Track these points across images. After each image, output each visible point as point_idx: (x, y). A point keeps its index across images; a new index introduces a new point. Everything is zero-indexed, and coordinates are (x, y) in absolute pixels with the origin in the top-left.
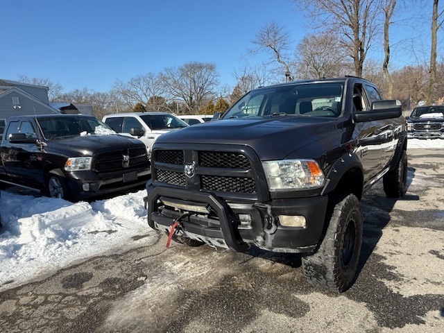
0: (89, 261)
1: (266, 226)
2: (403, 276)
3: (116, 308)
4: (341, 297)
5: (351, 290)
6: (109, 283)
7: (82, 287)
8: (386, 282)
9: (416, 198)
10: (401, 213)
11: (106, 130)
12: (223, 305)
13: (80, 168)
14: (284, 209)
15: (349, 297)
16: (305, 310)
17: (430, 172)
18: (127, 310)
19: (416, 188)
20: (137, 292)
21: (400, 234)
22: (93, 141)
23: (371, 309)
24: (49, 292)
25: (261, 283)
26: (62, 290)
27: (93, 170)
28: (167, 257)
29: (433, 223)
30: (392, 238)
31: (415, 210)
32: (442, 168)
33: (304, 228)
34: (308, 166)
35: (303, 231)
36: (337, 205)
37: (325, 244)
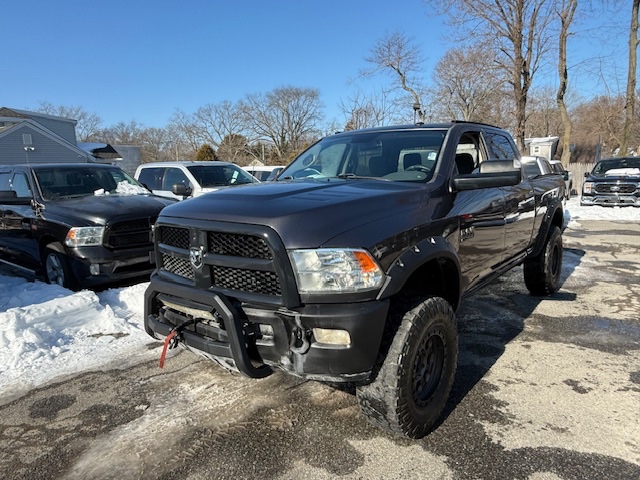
0: (77, 378)
1: (293, 342)
2: (514, 417)
3: (93, 450)
4: (415, 446)
5: (432, 435)
6: (96, 410)
7: (55, 416)
8: (487, 426)
9: (571, 297)
10: (544, 320)
11: (133, 187)
12: (243, 452)
13: (87, 242)
14: (318, 319)
15: (426, 448)
16: (356, 464)
17: (607, 256)
18: (107, 454)
19: (577, 283)
20: (128, 427)
21: (530, 352)
22: (109, 203)
23: (452, 466)
24: (8, 423)
25: (304, 422)
26: (27, 421)
27: (107, 245)
28: (186, 376)
29: (585, 337)
30: (516, 358)
31: (564, 315)
32: (624, 251)
33: (348, 347)
34: (357, 258)
35: (346, 351)
36: (408, 313)
37: (385, 370)
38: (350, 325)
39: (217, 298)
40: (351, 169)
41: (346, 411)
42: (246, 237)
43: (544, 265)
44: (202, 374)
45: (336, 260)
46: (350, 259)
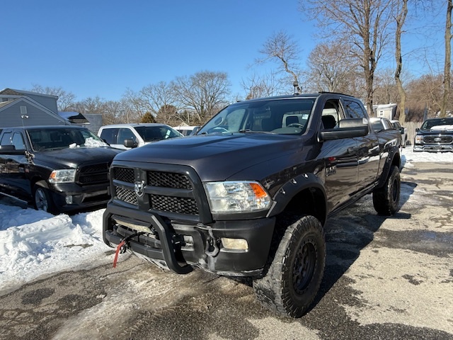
0: (55, 276)
1: (207, 248)
2: (367, 302)
3: (66, 327)
4: (296, 323)
5: (308, 315)
6: (68, 299)
7: (40, 303)
8: (347, 308)
9: (407, 216)
10: (387, 233)
11: (96, 141)
12: (173, 328)
13: (64, 180)
14: (225, 232)
15: (303, 324)
16: (253, 336)
17: (433, 187)
18: (75, 330)
19: (411, 206)
20: (91, 310)
21: (378, 255)
22: (80, 153)
23: (322, 337)
24: (7, 308)
25: (217, 306)
26: (20, 306)
27: (78, 182)
28: (133, 274)
29: (418, 245)
30: (368, 260)
31: (402, 230)
32: (445, 184)
33: (247, 251)
34: (252, 187)
35: (245, 254)
36: (289, 227)
37: (273, 268)
38: (247, 236)
39: (153, 217)
40: (248, 126)
41: (246, 298)
42: (174, 174)
43: (387, 193)
44: (144, 273)
45: (238, 190)
46: (247, 189)
